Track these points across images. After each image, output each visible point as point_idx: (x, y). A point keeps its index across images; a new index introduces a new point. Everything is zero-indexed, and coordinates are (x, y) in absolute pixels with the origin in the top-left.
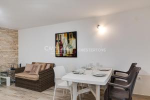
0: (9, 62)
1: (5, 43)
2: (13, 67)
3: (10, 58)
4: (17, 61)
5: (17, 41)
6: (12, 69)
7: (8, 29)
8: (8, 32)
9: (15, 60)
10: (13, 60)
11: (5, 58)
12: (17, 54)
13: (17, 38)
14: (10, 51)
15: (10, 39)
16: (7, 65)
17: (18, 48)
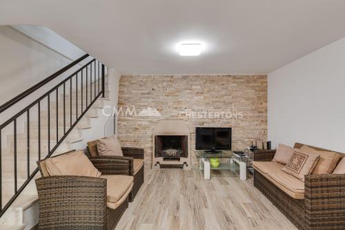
0: (250, 136)
1: (242, 101)
2: (254, 144)
3: (252, 127)
4: (265, 134)
5: (265, 97)
6: (253, 149)
7: (248, 76)
8: (248, 82)
9: (260, 133)
10: (257, 132)
11: (243, 128)
12: (265, 121)
13: (265, 90)
14: (252, 114)
15: (251, 93)
16: (247, 140)
17: (266, 110)
